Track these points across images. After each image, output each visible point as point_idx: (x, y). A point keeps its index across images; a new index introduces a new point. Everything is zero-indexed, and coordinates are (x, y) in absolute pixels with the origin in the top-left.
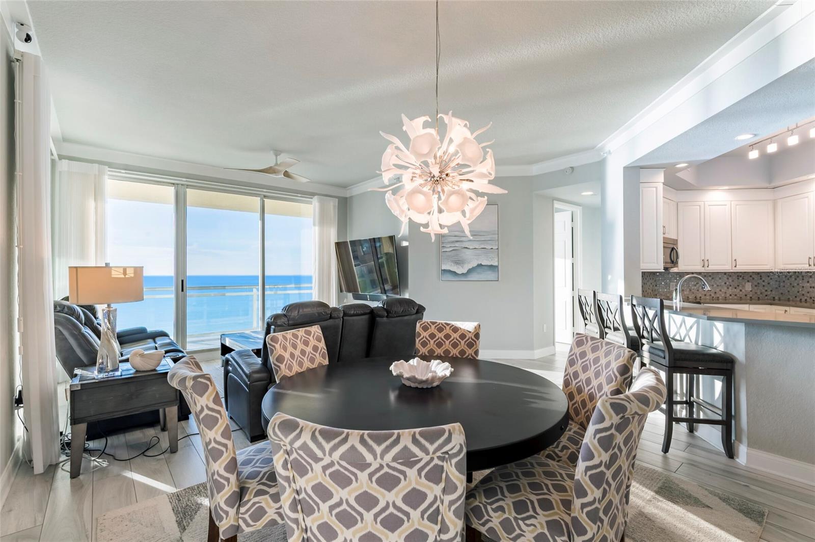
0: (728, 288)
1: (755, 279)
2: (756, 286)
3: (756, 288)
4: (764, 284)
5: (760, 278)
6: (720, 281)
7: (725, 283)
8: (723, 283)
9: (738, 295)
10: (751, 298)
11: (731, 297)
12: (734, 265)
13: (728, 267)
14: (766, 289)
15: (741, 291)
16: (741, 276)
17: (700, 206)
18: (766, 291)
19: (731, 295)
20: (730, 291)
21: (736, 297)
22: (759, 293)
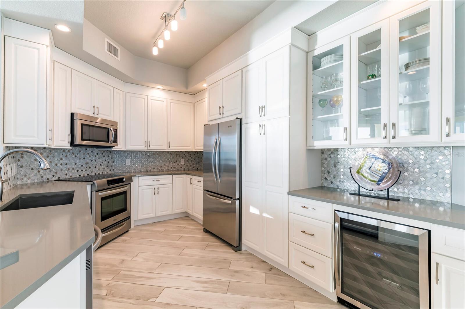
0: (170, 163)
1: (187, 156)
2: (187, 161)
3: (187, 162)
4: (192, 159)
5: (189, 155)
6: (165, 158)
7: (168, 159)
8: (166, 160)
9: (176, 168)
10: (184, 169)
11: (171, 169)
12: (168, 146)
13: (164, 148)
14: (193, 163)
15: (178, 164)
16: (178, 154)
17: (144, 99)
18: (193, 164)
19: (171, 168)
20: (171, 165)
21: (175, 169)
22: (189, 166)
